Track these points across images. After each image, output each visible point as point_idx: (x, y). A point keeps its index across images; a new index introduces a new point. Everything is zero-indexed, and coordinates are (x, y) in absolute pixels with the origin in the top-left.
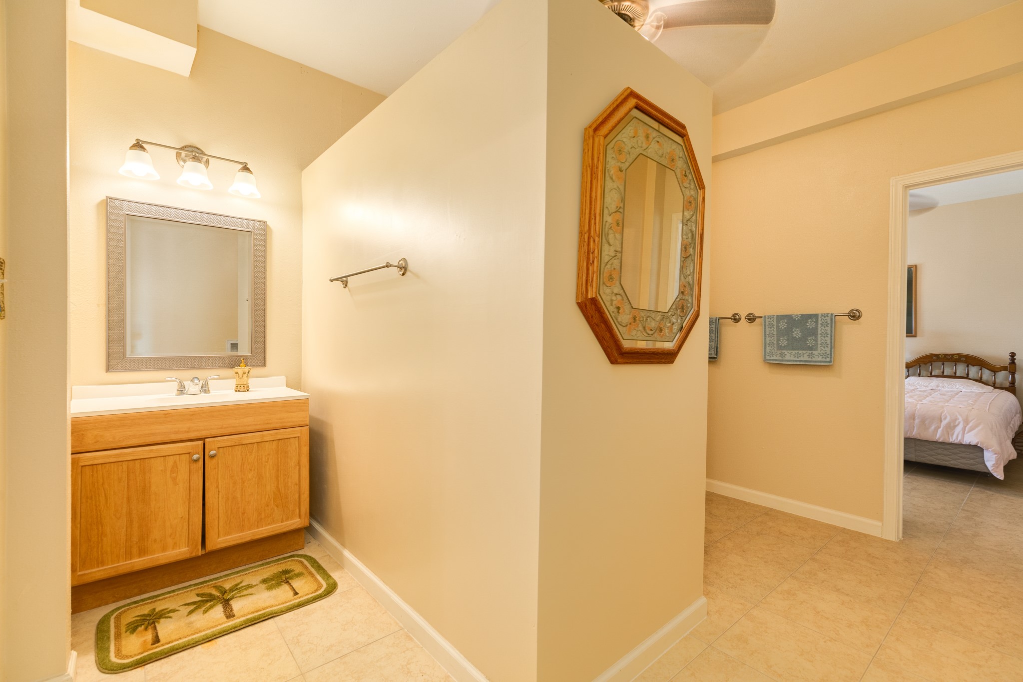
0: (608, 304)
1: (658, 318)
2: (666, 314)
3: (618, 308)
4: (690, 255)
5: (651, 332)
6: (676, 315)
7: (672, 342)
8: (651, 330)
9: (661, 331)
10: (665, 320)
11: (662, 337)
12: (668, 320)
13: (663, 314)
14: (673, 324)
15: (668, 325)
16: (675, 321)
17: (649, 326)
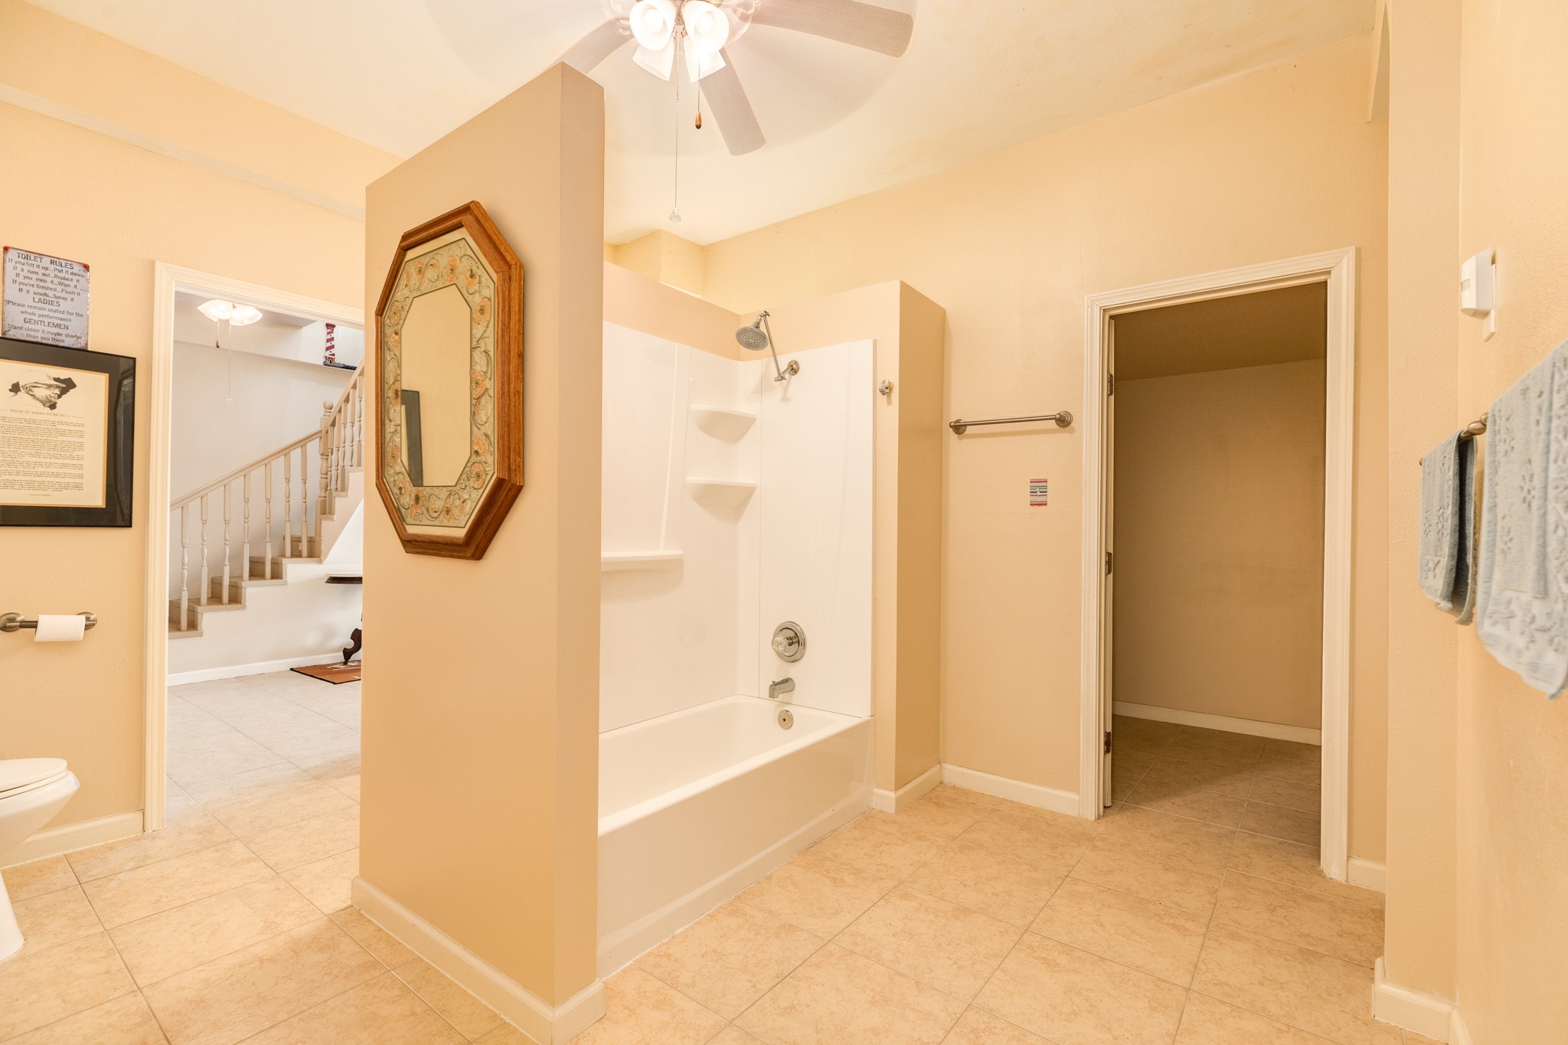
0: (392, 485)
1: (444, 493)
2: (454, 488)
3: (400, 489)
4: (487, 389)
5: (435, 515)
6: (468, 488)
7: (464, 527)
8: (435, 512)
9: (448, 512)
10: (452, 497)
11: (449, 521)
12: (457, 496)
13: (450, 489)
14: (464, 502)
15: (458, 502)
16: (466, 496)
17: (433, 506)
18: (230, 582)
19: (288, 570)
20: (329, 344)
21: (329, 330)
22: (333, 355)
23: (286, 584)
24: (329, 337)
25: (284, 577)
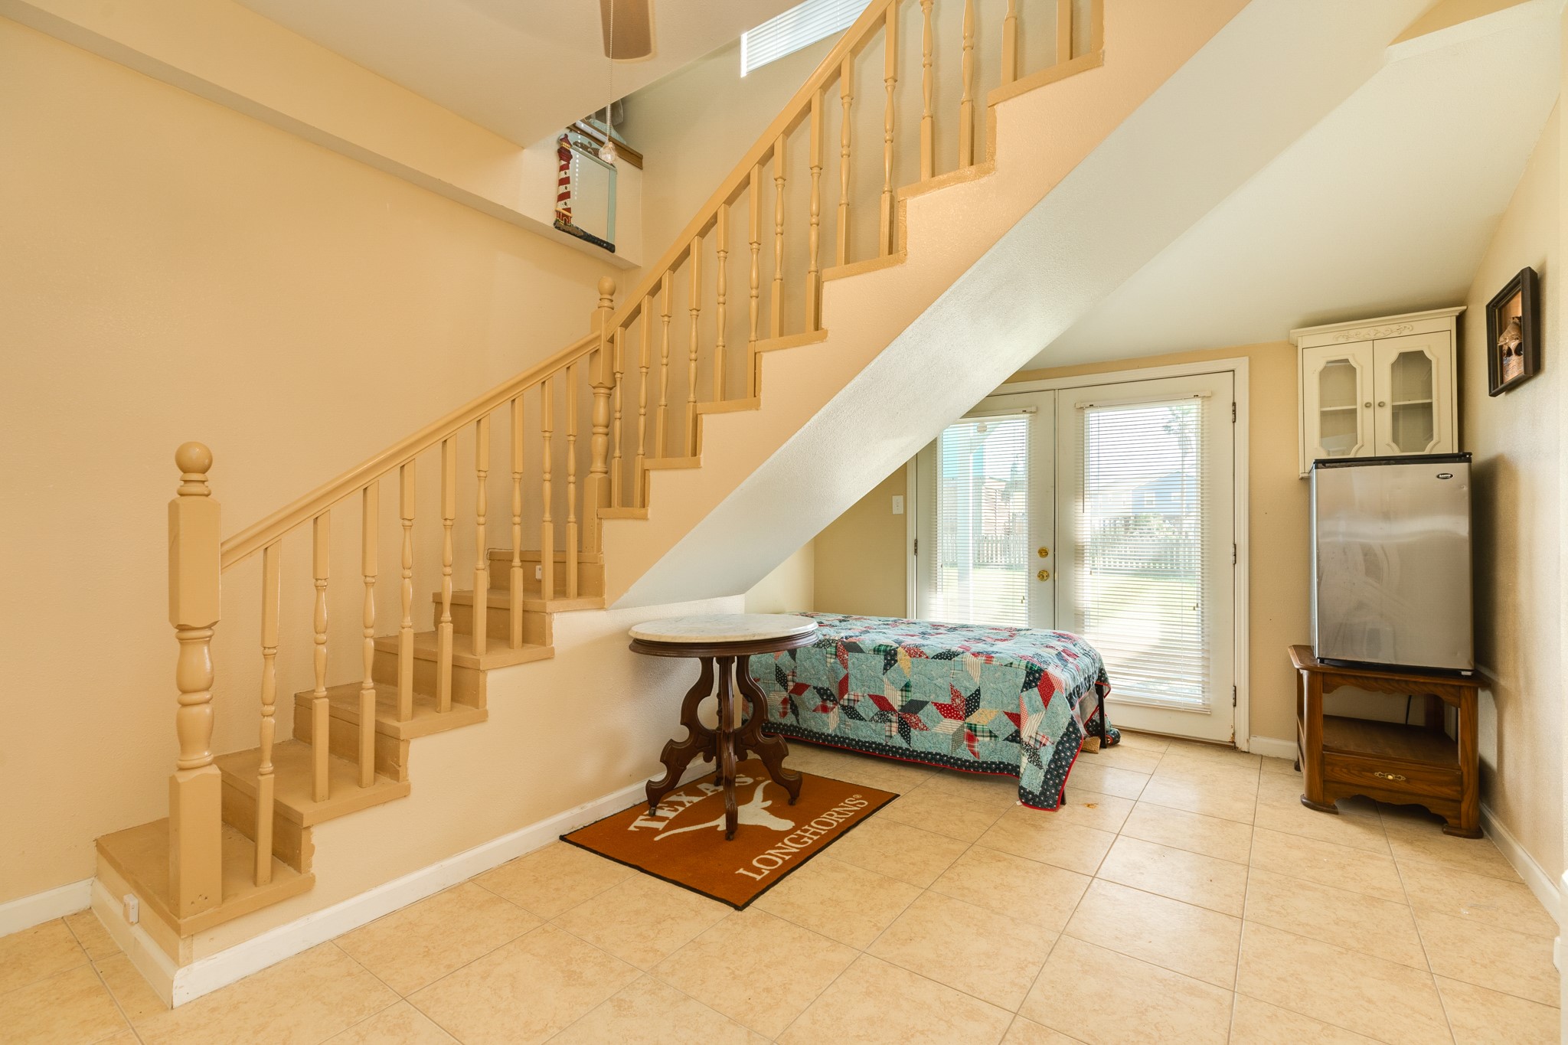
18: (416, 651)
19: (554, 625)
20: (562, 189)
21: (563, 163)
22: (569, 210)
23: (550, 656)
24: (563, 175)
25: (548, 641)
